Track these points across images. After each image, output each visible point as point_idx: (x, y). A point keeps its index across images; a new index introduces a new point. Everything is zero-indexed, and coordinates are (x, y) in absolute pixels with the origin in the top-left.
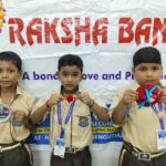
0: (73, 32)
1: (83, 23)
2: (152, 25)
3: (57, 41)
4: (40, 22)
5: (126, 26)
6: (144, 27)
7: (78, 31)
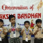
2: (24, 15)
5: (19, 15)
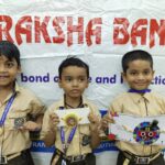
0: (65, 32)
1: (75, 23)
2: (148, 27)
3: (48, 41)
4: (30, 20)
5: (121, 26)
6: (140, 28)
7: (70, 30)
